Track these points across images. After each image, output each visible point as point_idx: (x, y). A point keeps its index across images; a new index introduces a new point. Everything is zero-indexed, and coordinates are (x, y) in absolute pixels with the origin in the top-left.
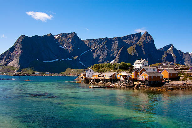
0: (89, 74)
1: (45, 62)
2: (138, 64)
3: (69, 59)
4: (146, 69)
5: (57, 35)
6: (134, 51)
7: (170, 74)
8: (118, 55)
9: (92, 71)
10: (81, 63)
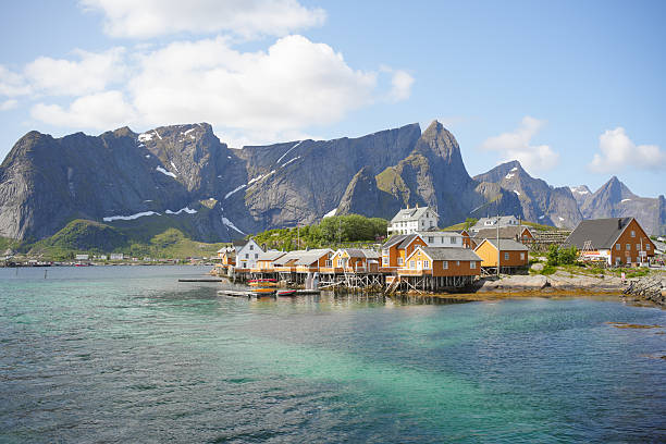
0: (247, 256)
1: (109, 219)
2: (405, 223)
3: (187, 210)
4: (426, 241)
5: (147, 133)
6: (397, 182)
7: (502, 253)
8: (346, 197)
9: (255, 246)
10: (226, 221)
